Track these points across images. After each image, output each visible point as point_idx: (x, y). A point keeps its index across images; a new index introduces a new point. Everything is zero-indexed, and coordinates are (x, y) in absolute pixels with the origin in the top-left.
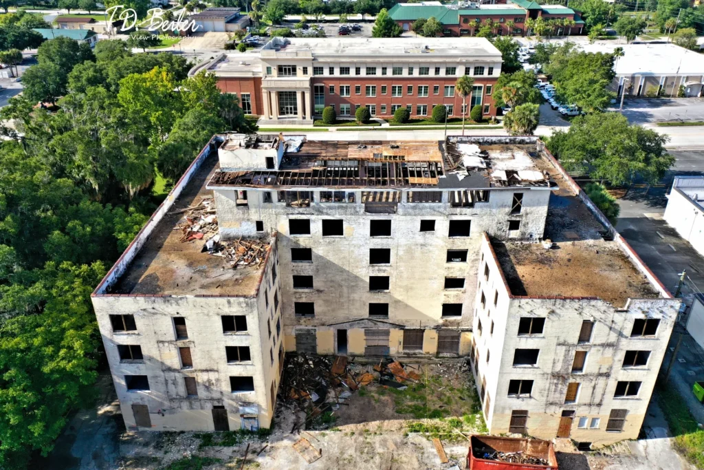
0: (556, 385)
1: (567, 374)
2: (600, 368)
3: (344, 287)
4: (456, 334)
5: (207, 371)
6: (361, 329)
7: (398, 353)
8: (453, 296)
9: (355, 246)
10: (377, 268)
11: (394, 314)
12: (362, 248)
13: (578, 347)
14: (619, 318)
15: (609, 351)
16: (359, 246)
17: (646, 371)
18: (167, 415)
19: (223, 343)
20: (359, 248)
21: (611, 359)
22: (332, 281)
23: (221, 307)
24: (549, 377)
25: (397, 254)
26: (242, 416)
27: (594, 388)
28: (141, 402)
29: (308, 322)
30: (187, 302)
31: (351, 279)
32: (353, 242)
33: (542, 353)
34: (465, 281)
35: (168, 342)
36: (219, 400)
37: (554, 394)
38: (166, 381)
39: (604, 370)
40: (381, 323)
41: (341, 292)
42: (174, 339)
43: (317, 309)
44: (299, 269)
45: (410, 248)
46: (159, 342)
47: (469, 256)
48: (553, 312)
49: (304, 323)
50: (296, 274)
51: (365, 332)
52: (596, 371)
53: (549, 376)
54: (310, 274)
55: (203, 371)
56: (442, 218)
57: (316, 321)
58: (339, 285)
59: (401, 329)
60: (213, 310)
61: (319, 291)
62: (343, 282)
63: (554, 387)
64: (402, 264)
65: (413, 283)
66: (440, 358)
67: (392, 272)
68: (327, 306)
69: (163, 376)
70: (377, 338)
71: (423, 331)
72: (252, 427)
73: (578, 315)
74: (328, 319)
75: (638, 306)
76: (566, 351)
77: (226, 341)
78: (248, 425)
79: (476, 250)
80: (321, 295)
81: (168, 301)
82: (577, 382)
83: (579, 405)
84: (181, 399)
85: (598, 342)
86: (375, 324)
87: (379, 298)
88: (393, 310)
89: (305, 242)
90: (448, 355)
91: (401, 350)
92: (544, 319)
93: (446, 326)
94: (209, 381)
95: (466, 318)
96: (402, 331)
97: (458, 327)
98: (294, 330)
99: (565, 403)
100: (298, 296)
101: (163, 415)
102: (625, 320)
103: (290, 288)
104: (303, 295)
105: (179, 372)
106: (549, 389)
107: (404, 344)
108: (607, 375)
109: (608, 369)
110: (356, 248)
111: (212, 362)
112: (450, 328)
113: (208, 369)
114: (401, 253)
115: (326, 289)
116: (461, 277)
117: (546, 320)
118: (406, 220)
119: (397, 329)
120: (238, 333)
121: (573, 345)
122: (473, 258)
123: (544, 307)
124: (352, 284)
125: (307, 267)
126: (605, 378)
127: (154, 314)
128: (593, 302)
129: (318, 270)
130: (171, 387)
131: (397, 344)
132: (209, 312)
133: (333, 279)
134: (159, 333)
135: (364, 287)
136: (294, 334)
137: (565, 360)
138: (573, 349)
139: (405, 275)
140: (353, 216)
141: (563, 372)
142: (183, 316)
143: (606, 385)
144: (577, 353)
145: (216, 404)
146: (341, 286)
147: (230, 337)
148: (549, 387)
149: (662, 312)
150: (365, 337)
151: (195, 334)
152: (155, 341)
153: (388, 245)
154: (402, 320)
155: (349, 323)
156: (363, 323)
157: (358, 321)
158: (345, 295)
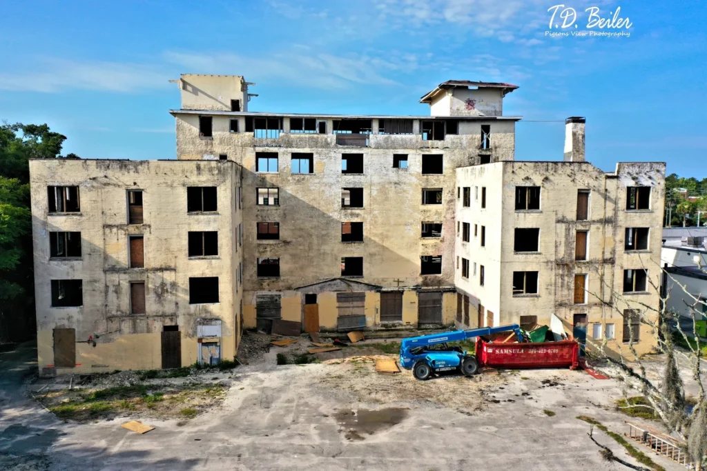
0: (562, 276)
1: (571, 262)
2: (603, 253)
3: (314, 237)
4: (436, 296)
5: (161, 269)
6: (332, 293)
7: (375, 325)
8: (430, 246)
9: (326, 185)
10: (349, 211)
11: (370, 272)
12: (334, 187)
13: (577, 224)
14: (611, 184)
15: (609, 228)
16: (331, 185)
17: (649, 254)
18: (100, 345)
19: (186, 226)
20: (330, 187)
21: (612, 240)
22: (301, 229)
23: (188, 174)
24: (553, 267)
25: (370, 195)
26: (200, 340)
27: (602, 280)
28: (66, 323)
29: (272, 285)
30: (148, 168)
31: (322, 226)
32: (324, 180)
33: (542, 232)
34: (443, 227)
35: (117, 227)
36: (173, 316)
37: (562, 291)
38: (107, 287)
39: (608, 256)
40: (356, 284)
41: (310, 243)
42: (126, 223)
43: (284, 267)
44: (264, 215)
45: (384, 187)
46: (106, 226)
47: (445, 197)
48: (546, 179)
49: (267, 287)
50: (260, 220)
51: (338, 297)
52: (600, 257)
53: (554, 264)
54: (277, 220)
55: (156, 270)
56: (414, 151)
57: (281, 284)
58: (308, 234)
59: (378, 291)
60: (180, 178)
61: (286, 243)
62: (313, 231)
63: (560, 280)
64: (375, 206)
65: (388, 231)
66: (423, 329)
67: (366, 216)
68: (295, 263)
69: (103, 281)
70: (351, 304)
71: (401, 293)
72: (211, 358)
73: (572, 183)
74: (295, 280)
75: (627, 170)
76: (566, 229)
77: (189, 224)
78: (207, 355)
79: (451, 189)
80: (288, 247)
81: (126, 166)
82: (584, 272)
83: (590, 306)
84: (122, 317)
85: (596, 217)
86: (349, 285)
87: (354, 250)
88: (368, 265)
89: (272, 180)
90: (431, 326)
91: (378, 321)
92: (539, 188)
93: (427, 285)
94: (163, 284)
95: (446, 274)
96: (379, 294)
97: (439, 286)
98: (255, 297)
99: (575, 302)
100: (261, 250)
101: (95, 345)
102: (618, 188)
103: (253, 239)
104: (268, 249)
105: (125, 273)
106: (555, 284)
107: (381, 314)
108: (612, 262)
109: (611, 253)
110: (327, 187)
111: (170, 256)
112: (431, 288)
113: (163, 267)
114: (375, 193)
115: (294, 240)
116: (438, 222)
117: (541, 189)
118: (379, 154)
119: (373, 291)
120: (205, 212)
121: (572, 221)
122: (448, 199)
123: (538, 173)
124: (324, 232)
125: (274, 211)
126: (610, 265)
127: (106, 184)
128: (584, 167)
129: (285, 216)
130: (112, 296)
131: (374, 312)
132: (173, 182)
133: (302, 226)
134: (108, 212)
135: (336, 237)
136: (254, 303)
137: (567, 244)
138: (573, 227)
139: (380, 220)
140: (324, 149)
141: (567, 260)
142: (141, 188)
143: (613, 275)
144: (578, 232)
145: (168, 323)
146: (311, 236)
147: (196, 217)
148: (556, 280)
149: (650, 178)
150: (337, 304)
151: (153, 214)
152: (100, 224)
153: (360, 183)
154: (378, 279)
155: (320, 285)
156: (335, 284)
157: (330, 283)
158: (315, 247)
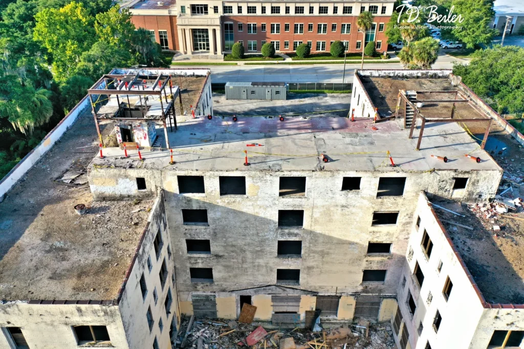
3: (247, 252)
4: (376, 300)
6: (267, 295)
8: (376, 261)
9: (260, 207)
10: (287, 231)
11: (306, 281)
12: (269, 209)
16: (266, 207)
20: (265, 209)
22: (233, 246)
23: (68, 315)
25: (312, 217)
29: (206, 288)
30: (19, 311)
32: (258, 203)
34: (392, 246)
40: (291, 290)
41: (243, 257)
43: (215, 274)
44: (193, 232)
45: (329, 210)
47: (399, 219)
49: (201, 289)
50: (189, 237)
51: (272, 299)
54: (207, 237)
56: (369, 173)
57: (215, 287)
58: (242, 249)
59: (314, 295)
60: (58, 320)
61: (218, 256)
62: (246, 247)
64: (317, 227)
65: (329, 249)
67: (305, 236)
68: (228, 272)
70: (285, 304)
71: (339, 297)
74: (229, 285)
80: (220, 260)
86: (284, 290)
87: (290, 264)
88: (305, 276)
89: (198, 202)
93: (367, 292)
96: (315, 298)
97: (380, 294)
98: (190, 296)
100: (193, 261)
103: (183, 252)
104: (199, 261)
110: (262, 209)
112: (370, 294)
114: (317, 215)
115: (226, 254)
116: (387, 242)
118: (325, 177)
119: (309, 296)
120: (99, 345)
122: (404, 221)
124: (258, 249)
125: (203, 230)
129: (215, 234)
132: (53, 321)
133: (234, 243)
135: (271, 253)
136: (190, 300)
139: (321, 240)
140: (258, 173)
142: (17, 325)
146: (244, 251)
147: (88, 348)
150: (272, 304)
153: (301, 205)
154: (315, 287)
155: (254, 289)
156: (270, 289)
157: (265, 288)
158: (249, 260)
